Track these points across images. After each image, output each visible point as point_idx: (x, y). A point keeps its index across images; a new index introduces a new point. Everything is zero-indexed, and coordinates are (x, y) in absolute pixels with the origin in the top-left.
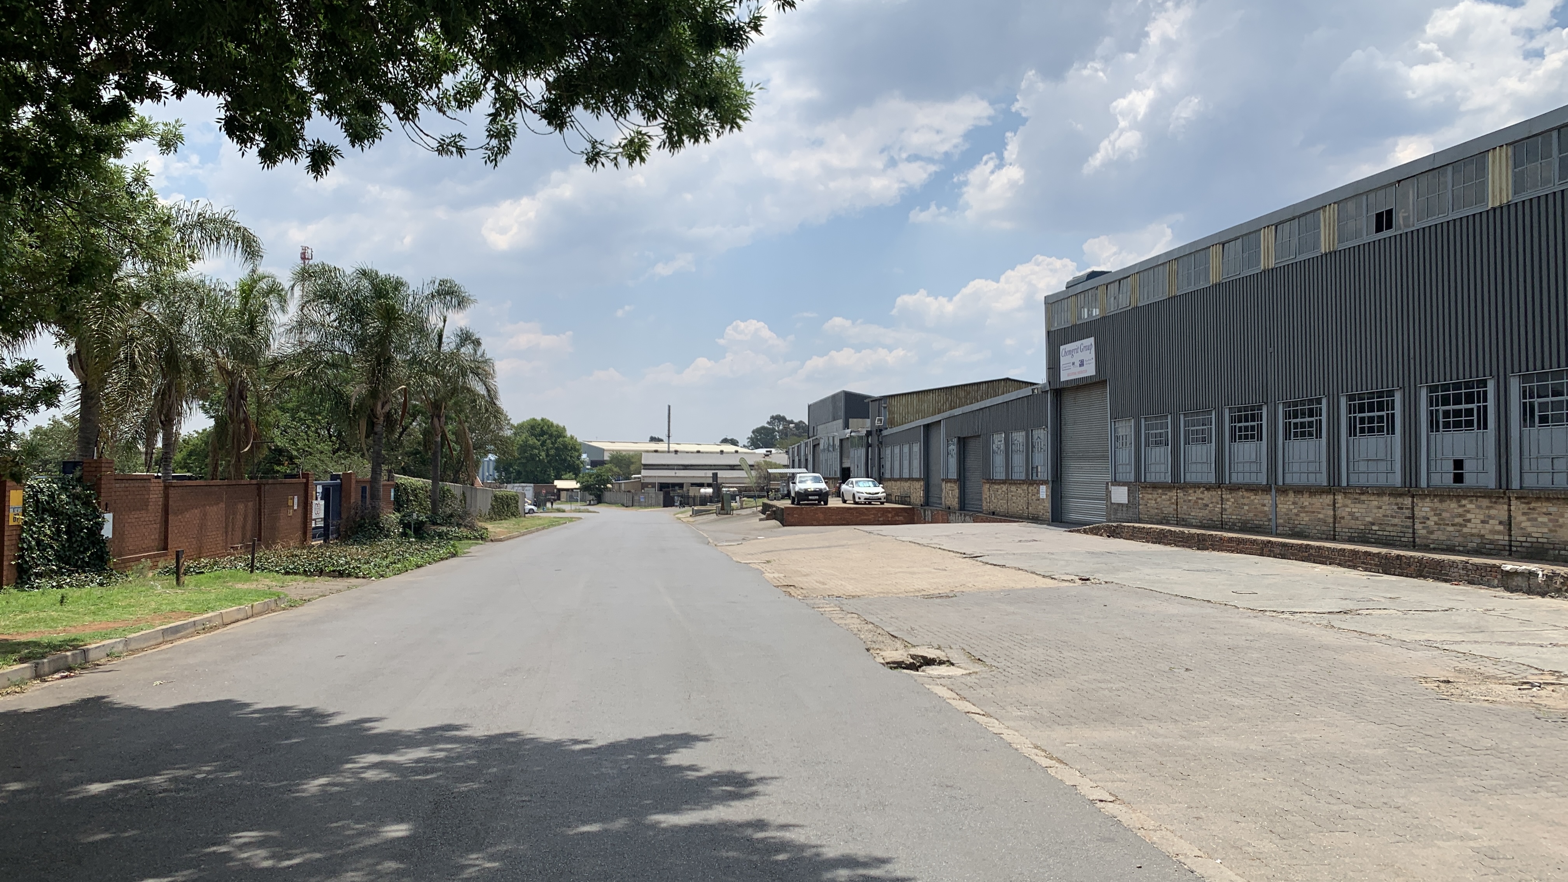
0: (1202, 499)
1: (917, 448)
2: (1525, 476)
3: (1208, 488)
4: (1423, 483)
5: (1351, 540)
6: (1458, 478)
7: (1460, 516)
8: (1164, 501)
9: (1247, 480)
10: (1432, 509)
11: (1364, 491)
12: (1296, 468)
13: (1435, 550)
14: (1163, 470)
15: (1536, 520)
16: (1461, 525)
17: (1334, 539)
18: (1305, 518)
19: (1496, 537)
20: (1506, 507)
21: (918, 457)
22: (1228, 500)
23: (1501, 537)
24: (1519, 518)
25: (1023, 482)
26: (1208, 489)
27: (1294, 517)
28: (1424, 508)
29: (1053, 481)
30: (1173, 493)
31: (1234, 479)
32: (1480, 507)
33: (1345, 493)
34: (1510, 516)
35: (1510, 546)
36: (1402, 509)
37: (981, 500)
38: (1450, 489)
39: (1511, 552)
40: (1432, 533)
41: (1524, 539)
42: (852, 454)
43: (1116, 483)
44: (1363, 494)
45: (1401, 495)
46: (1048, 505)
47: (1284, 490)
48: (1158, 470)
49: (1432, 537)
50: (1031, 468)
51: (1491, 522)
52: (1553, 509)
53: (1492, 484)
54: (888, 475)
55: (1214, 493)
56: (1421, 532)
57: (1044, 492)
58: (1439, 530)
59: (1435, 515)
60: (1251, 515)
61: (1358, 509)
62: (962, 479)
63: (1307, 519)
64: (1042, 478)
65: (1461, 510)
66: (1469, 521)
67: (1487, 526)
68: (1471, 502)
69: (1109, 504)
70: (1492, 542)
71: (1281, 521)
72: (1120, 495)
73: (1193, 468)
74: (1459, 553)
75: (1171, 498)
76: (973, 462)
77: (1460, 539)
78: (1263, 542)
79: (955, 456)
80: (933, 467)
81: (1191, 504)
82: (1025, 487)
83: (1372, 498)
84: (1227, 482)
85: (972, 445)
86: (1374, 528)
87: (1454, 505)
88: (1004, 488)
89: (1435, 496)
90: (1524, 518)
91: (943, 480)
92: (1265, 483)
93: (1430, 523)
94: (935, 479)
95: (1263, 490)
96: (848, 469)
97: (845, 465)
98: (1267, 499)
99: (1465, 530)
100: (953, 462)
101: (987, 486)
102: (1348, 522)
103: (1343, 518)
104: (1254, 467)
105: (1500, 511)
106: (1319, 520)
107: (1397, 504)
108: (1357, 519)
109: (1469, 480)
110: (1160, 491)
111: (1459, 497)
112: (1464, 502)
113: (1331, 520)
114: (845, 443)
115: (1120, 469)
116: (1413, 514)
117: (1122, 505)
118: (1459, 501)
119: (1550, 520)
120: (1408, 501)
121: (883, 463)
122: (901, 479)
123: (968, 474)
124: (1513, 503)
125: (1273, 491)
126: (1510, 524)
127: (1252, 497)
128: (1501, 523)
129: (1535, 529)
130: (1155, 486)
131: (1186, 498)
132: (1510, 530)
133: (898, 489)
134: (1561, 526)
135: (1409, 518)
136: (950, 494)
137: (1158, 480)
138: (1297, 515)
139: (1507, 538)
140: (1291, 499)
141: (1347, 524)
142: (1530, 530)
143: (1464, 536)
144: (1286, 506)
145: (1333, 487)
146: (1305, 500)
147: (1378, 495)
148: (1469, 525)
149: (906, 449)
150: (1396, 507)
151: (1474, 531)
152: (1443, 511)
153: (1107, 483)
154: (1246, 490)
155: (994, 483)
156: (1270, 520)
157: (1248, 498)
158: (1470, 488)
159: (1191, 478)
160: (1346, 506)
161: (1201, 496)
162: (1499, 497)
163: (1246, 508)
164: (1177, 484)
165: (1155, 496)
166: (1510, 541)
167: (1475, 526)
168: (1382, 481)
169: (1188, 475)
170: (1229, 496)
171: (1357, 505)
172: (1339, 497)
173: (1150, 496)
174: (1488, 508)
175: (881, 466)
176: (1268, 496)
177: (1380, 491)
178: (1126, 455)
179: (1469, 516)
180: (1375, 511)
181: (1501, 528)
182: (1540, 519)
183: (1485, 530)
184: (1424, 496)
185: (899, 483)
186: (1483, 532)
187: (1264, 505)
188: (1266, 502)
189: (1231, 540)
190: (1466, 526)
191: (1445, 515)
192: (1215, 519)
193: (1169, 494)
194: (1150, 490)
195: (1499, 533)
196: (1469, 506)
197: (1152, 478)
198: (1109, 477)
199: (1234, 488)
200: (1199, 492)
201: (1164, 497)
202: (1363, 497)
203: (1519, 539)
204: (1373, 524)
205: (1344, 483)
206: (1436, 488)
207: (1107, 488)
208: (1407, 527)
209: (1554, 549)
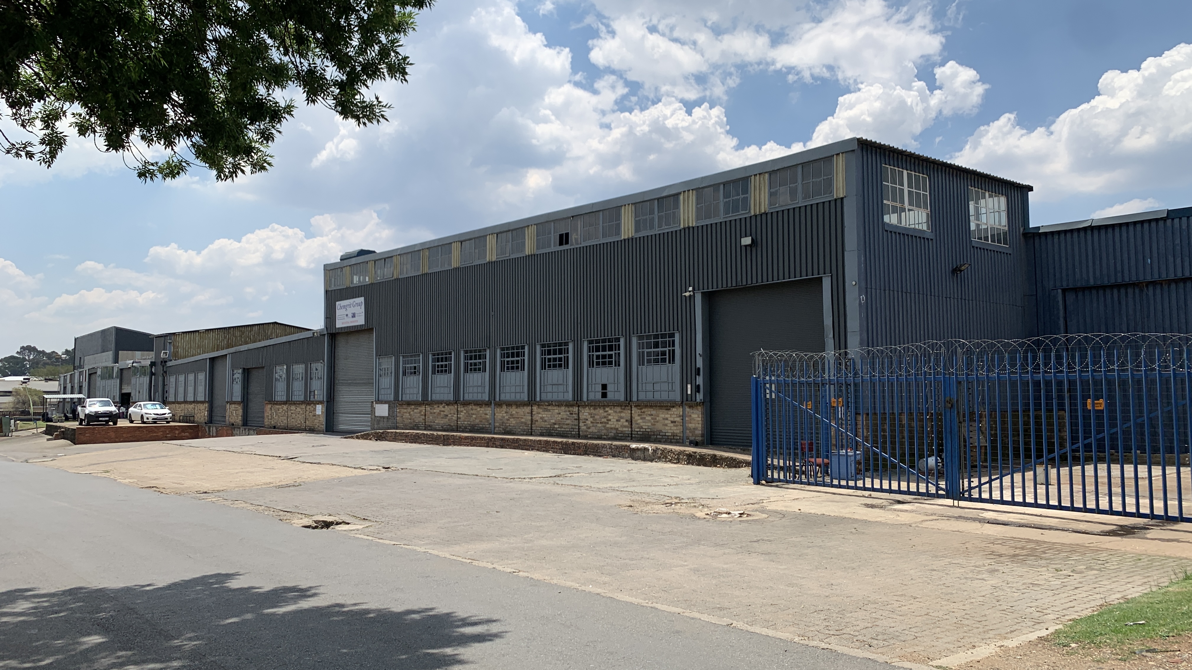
0: (444, 411)
1: (201, 376)
2: (640, 393)
3: (448, 403)
4: (585, 399)
5: (542, 435)
6: (604, 395)
7: (605, 417)
8: (416, 414)
9: (475, 398)
10: (590, 414)
11: (550, 403)
12: (507, 389)
13: (591, 438)
14: (415, 392)
15: (645, 418)
16: (605, 423)
17: (531, 435)
18: (513, 422)
19: (624, 429)
20: (629, 412)
21: (203, 384)
22: (462, 412)
23: (627, 429)
24: (636, 418)
25: (302, 403)
26: (448, 405)
27: (506, 421)
28: (585, 413)
29: (327, 402)
30: (423, 408)
31: (466, 398)
32: (616, 412)
33: (538, 405)
34: (631, 417)
35: (632, 434)
36: (572, 414)
37: (263, 417)
38: (600, 401)
39: (632, 438)
40: (589, 428)
41: (638, 430)
42: (133, 380)
43: (379, 401)
44: (549, 405)
45: (572, 406)
46: (323, 419)
47: (499, 404)
48: (412, 392)
49: (589, 430)
50: (308, 391)
51: (622, 420)
52: (654, 412)
53: (622, 398)
54: (171, 398)
55: (452, 407)
56: (583, 428)
57: (319, 409)
58: (593, 426)
59: (591, 417)
60: (477, 421)
61: (545, 415)
62: (245, 402)
63: (514, 422)
64: (319, 399)
65: (605, 414)
66: (610, 420)
67: (619, 423)
68: (611, 409)
69: (373, 417)
70: (622, 432)
71: (497, 424)
72: (382, 410)
73: (438, 390)
74: (605, 439)
75: (421, 411)
76: (255, 387)
77: (605, 431)
78: (488, 438)
79: (240, 383)
80: (217, 391)
81: (435, 415)
82: (303, 406)
83: (555, 408)
84: (462, 399)
85: (255, 374)
86: (556, 426)
87: (601, 411)
88: (285, 407)
89: (591, 406)
90: (639, 418)
91: (227, 402)
92: (487, 399)
93: (588, 422)
94: (218, 402)
95: (486, 405)
96: (129, 395)
97: (124, 391)
98: (489, 411)
99: (608, 426)
100: (237, 389)
101: (269, 406)
102: (540, 423)
103: (537, 421)
104: (480, 389)
105: (626, 414)
106: (522, 423)
107: (569, 411)
108: (545, 421)
109: (610, 396)
110: (413, 407)
111: (604, 406)
112: (607, 409)
113: (530, 423)
114: (125, 372)
115: (382, 392)
116: (579, 417)
117: (384, 417)
118: (604, 409)
119: (652, 419)
120: (576, 409)
121: (166, 388)
122: (185, 402)
123: (250, 397)
124: (633, 409)
125: (493, 405)
126: (631, 422)
127: (479, 409)
128: (627, 421)
129: (644, 424)
130: (409, 404)
131: (432, 411)
132: (631, 425)
133: (182, 410)
134: (657, 422)
135: (576, 419)
136: (234, 414)
137: (411, 399)
138: (508, 420)
139: (630, 429)
140: (505, 410)
141: (540, 424)
142: (642, 424)
143: (607, 429)
144: (501, 415)
145: (531, 402)
146: (514, 410)
147: (558, 406)
148: (610, 422)
149: (191, 377)
150: (568, 413)
151: (612, 426)
152: (596, 414)
153: (372, 402)
154: (475, 405)
155: (276, 404)
156: (490, 424)
157: (476, 409)
158: (611, 401)
159: (436, 397)
160: (539, 413)
161: (443, 409)
162: (626, 406)
163: (474, 416)
164: (425, 401)
165: (409, 410)
166: (632, 431)
167: (613, 423)
168: (561, 397)
169: (434, 396)
170: (462, 409)
171: (546, 413)
172: (535, 408)
173: (405, 411)
174: (620, 412)
175: (165, 392)
176: (489, 409)
177: (560, 404)
178: (387, 382)
179: (610, 417)
180: (556, 416)
181: (627, 424)
182: (647, 418)
183: (618, 425)
184: (585, 406)
185: (183, 405)
186: (617, 426)
187: (486, 414)
188: (487, 412)
189: (467, 438)
190: (608, 423)
191: (596, 417)
192: (452, 424)
193: (420, 408)
194: (405, 407)
195: (625, 427)
196: (610, 411)
197: (407, 398)
198: (373, 398)
199: (466, 403)
200: (441, 406)
201: (415, 411)
202: (549, 408)
203: (636, 430)
204: (555, 424)
205: (538, 399)
206: (592, 401)
207: (372, 406)
208: (575, 425)
209: (654, 435)
